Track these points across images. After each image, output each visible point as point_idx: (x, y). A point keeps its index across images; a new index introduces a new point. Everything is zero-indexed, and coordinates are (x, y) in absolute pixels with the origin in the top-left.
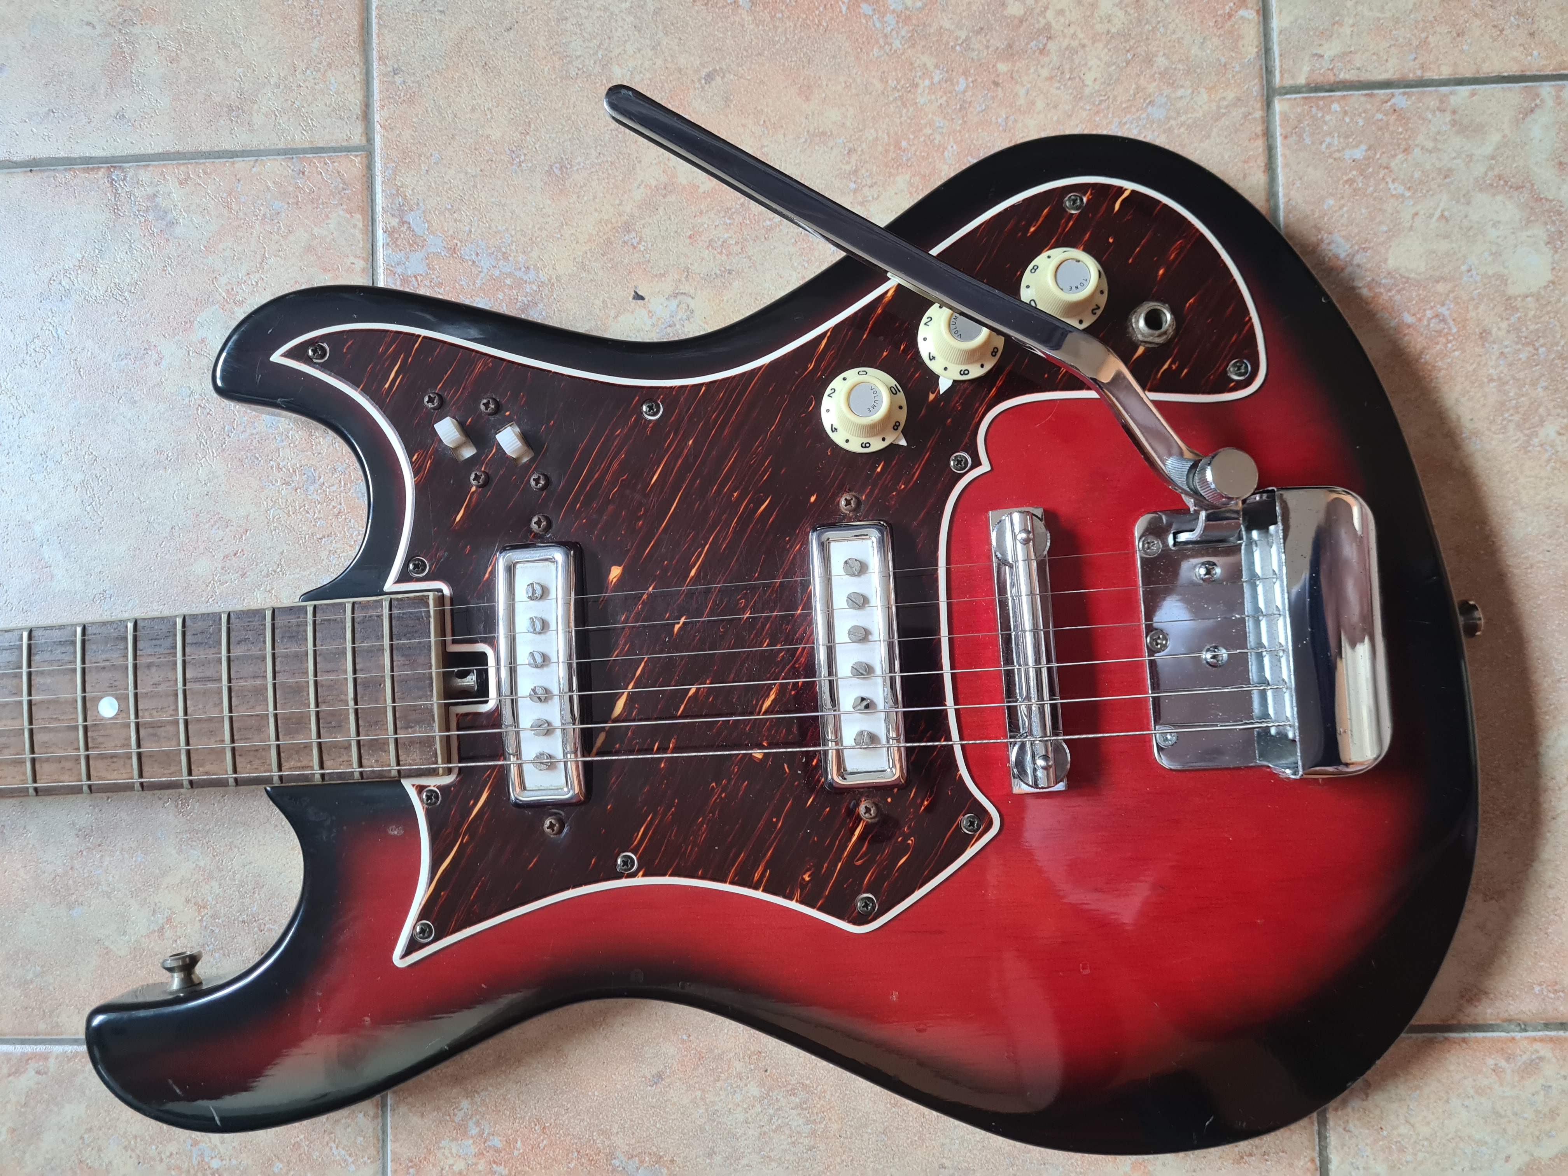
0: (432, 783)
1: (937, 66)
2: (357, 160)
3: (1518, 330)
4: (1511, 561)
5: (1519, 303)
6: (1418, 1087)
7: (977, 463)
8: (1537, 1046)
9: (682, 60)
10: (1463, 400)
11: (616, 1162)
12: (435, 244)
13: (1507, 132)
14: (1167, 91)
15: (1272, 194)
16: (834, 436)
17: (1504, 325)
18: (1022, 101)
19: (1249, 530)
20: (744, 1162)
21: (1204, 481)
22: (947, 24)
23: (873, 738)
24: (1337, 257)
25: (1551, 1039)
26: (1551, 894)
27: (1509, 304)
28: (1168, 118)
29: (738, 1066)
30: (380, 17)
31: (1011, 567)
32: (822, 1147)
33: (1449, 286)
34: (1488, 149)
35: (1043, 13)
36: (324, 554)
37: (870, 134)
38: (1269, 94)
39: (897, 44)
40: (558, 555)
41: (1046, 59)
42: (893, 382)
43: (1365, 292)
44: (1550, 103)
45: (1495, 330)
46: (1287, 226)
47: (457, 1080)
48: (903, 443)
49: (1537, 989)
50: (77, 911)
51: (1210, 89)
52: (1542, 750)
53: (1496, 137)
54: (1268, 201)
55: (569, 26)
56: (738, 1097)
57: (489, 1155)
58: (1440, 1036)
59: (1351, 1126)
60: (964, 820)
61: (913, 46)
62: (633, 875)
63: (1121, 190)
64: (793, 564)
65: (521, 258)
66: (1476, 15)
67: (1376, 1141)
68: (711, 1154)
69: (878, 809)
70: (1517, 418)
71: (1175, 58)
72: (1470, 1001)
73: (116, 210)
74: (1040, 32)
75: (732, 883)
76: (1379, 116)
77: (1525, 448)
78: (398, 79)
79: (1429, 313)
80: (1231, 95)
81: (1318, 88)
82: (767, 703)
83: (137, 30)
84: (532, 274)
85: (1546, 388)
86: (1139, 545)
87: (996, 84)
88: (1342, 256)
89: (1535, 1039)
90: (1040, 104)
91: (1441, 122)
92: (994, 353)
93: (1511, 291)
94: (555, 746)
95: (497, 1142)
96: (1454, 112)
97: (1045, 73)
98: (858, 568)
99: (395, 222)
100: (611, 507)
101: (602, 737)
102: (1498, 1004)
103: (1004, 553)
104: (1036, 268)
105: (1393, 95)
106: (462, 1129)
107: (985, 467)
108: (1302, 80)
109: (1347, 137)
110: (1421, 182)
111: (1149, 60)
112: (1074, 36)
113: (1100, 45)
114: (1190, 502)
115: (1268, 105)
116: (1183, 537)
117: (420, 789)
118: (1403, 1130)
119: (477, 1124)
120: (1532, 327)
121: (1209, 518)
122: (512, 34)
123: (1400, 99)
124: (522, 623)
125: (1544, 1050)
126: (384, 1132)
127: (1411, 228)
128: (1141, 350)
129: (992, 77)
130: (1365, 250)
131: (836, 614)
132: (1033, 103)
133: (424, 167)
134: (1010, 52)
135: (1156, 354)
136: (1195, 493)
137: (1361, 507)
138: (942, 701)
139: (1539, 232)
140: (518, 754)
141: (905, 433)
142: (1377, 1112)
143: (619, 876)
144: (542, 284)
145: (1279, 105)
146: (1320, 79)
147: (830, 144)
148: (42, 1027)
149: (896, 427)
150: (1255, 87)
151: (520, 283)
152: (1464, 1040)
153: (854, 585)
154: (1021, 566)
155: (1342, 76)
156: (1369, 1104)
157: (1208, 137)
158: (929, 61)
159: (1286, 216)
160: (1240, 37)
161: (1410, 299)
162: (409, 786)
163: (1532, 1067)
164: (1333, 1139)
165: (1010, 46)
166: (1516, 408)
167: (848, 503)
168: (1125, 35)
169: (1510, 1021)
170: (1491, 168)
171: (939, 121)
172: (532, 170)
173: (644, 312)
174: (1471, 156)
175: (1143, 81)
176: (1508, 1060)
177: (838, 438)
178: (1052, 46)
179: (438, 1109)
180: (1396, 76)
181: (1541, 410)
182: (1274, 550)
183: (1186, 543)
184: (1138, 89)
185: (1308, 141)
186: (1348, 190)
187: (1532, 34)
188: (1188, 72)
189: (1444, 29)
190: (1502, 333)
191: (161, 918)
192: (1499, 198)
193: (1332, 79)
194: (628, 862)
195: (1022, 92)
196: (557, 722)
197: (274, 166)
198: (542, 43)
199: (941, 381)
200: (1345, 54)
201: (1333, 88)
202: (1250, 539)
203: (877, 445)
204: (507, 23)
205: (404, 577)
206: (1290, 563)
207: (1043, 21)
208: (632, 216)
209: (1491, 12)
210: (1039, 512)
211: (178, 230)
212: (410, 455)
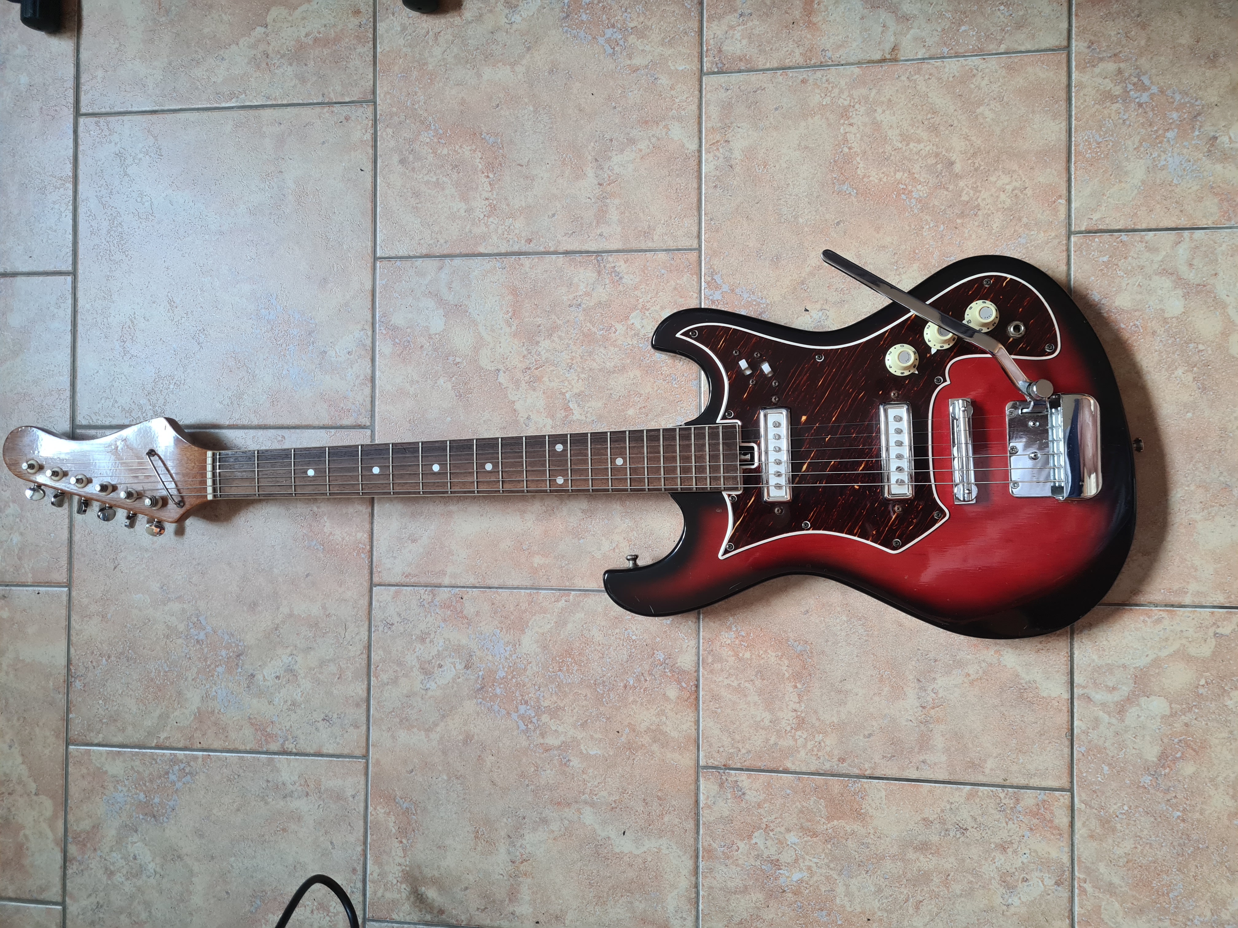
0: (734, 493)
1: (932, 220)
2: (695, 254)
3: (1169, 331)
4: (1160, 424)
5: (1169, 320)
6: (1111, 627)
7: (945, 381)
8: (1161, 613)
9: (827, 216)
10: (1144, 359)
11: (790, 643)
12: (725, 288)
13: (1168, 251)
14: (1027, 232)
15: (1068, 274)
16: (890, 370)
17: (1163, 329)
18: (966, 235)
19: (1051, 408)
20: (840, 645)
21: (1033, 391)
22: (936, 203)
23: (902, 482)
24: (1094, 300)
25: (1167, 611)
26: (1170, 554)
27: (1165, 321)
28: (1027, 243)
29: (839, 609)
30: (705, 197)
31: (957, 420)
32: (871, 640)
33: (1141, 313)
34: (1160, 258)
35: (977, 199)
36: (678, 408)
37: (903, 247)
38: (1070, 234)
39: (916, 211)
40: (784, 412)
41: (977, 218)
42: (914, 350)
43: (1105, 315)
44: (1188, 239)
45: (1158, 331)
46: (1074, 287)
47: (728, 610)
48: (917, 372)
49: (1162, 591)
50: (582, 541)
51: (1044, 232)
52: (1169, 498)
53: (1164, 253)
54: (1067, 277)
55: (782, 202)
56: (838, 621)
57: (740, 638)
58: (1121, 607)
59: (1083, 640)
60: (935, 514)
61: (922, 212)
62: (809, 529)
63: (1006, 278)
64: (872, 417)
65: (760, 294)
66: (1158, 203)
67: (1094, 646)
68: (827, 641)
69: (902, 508)
70: (1166, 366)
71: (1031, 218)
72: (1134, 594)
73: (599, 273)
74: (975, 207)
75: (846, 533)
76: (1115, 244)
77: (1168, 379)
78: (712, 223)
79: (1131, 324)
80: (1053, 234)
81: (1090, 232)
82: (861, 468)
83: (608, 201)
84: (764, 301)
85: (1178, 355)
86: (1007, 412)
87: (956, 228)
88: (1097, 300)
89: (1160, 610)
90: (974, 237)
91: (1141, 246)
92: (954, 340)
93: (1166, 315)
94: (783, 481)
95: (743, 633)
96: (1146, 243)
97: (976, 224)
98: (899, 419)
99: (709, 279)
100: (803, 394)
101: (797, 479)
102: (1146, 596)
103: (955, 415)
104: (971, 308)
105: (1121, 235)
106: (730, 628)
107: (948, 382)
108: (1083, 229)
109: (1101, 252)
110: (1131, 271)
111: (1020, 219)
112: (989, 209)
113: (1000, 213)
114: (1028, 399)
115: (1069, 238)
116: (1025, 411)
117: (729, 495)
118: (1105, 643)
119: (736, 626)
120: (1174, 330)
121: (1035, 404)
122: (758, 205)
123: (1124, 237)
124: (770, 436)
125: (1164, 614)
126: (699, 628)
127: (1126, 290)
128: (1011, 339)
129: (955, 225)
130: (1106, 298)
131: (890, 436)
132: (971, 236)
133: (722, 258)
134: (962, 215)
135: (1017, 341)
136: (1030, 395)
137: (1095, 402)
138: (929, 469)
139: (1180, 292)
140: (767, 483)
141: (917, 369)
142: (1094, 635)
143: (803, 530)
144: (768, 305)
145: (1073, 239)
146: (1091, 228)
147: (887, 251)
148: (567, 584)
149: (914, 367)
150: (1063, 231)
151: (759, 304)
152: (1131, 609)
153: (897, 425)
154: (962, 420)
155: (1100, 227)
156: (1091, 632)
157: (1043, 251)
158: (929, 218)
159: (1074, 283)
160: (1058, 211)
161: (1124, 318)
162: (725, 494)
163: (1159, 621)
164: (1076, 645)
165: (962, 213)
166: (1166, 362)
167: (894, 394)
168: (1010, 209)
169: (1151, 603)
170: (1161, 266)
171: (932, 242)
172: (765, 259)
173: (809, 317)
174: (1152, 261)
175: (1017, 228)
176: (1149, 617)
177: (892, 370)
178: (980, 213)
179: (720, 620)
180: (1123, 228)
181: (1176, 364)
182: (1060, 416)
183: (1026, 413)
184: (1015, 231)
185: (1084, 253)
186: (1100, 273)
187: (1181, 211)
188: (1036, 224)
189: (1145, 208)
190: (1161, 332)
191: (614, 545)
192: (1163, 278)
193: (1096, 228)
194: (806, 524)
195: (967, 231)
196: (783, 472)
197: (662, 256)
198: (771, 208)
199: (932, 349)
200: (1102, 218)
201: (1096, 232)
202: (1051, 411)
203: (907, 373)
204: (756, 201)
205: (724, 418)
206: (1064, 422)
207: (976, 203)
208: (805, 278)
209: (1165, 202)
210: (969, 400)
211: (624, 280)
212: (727, 372)
